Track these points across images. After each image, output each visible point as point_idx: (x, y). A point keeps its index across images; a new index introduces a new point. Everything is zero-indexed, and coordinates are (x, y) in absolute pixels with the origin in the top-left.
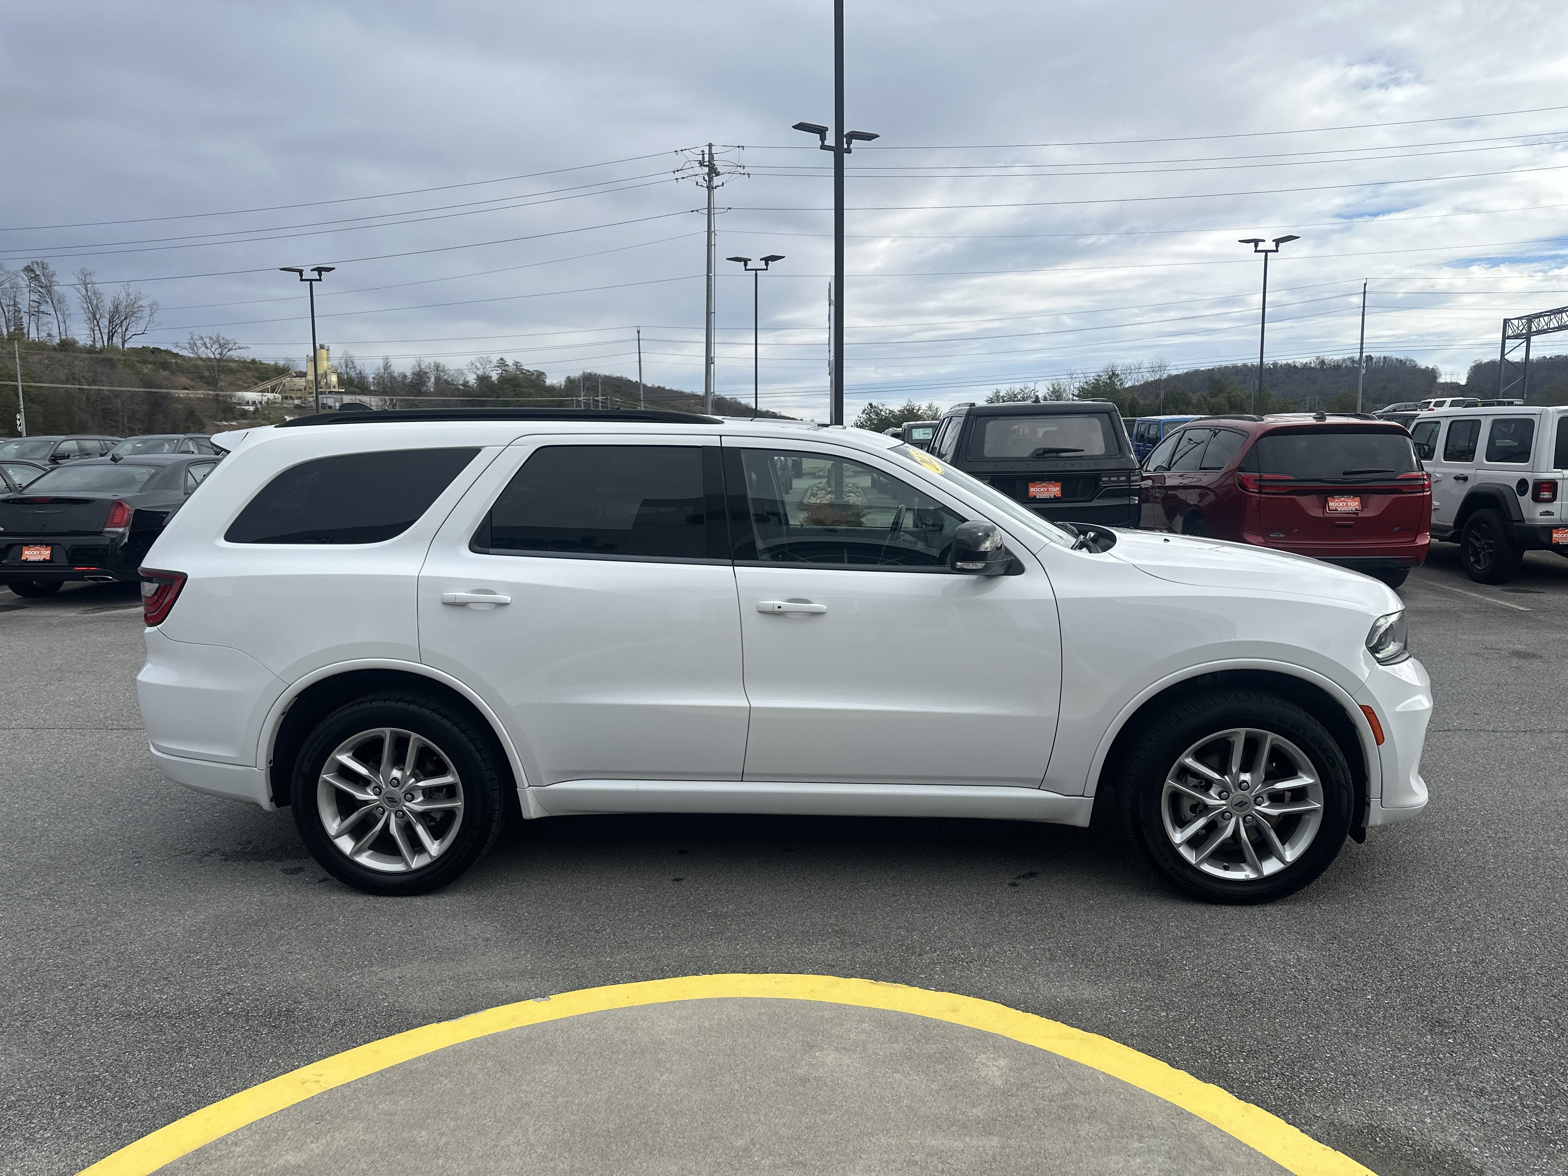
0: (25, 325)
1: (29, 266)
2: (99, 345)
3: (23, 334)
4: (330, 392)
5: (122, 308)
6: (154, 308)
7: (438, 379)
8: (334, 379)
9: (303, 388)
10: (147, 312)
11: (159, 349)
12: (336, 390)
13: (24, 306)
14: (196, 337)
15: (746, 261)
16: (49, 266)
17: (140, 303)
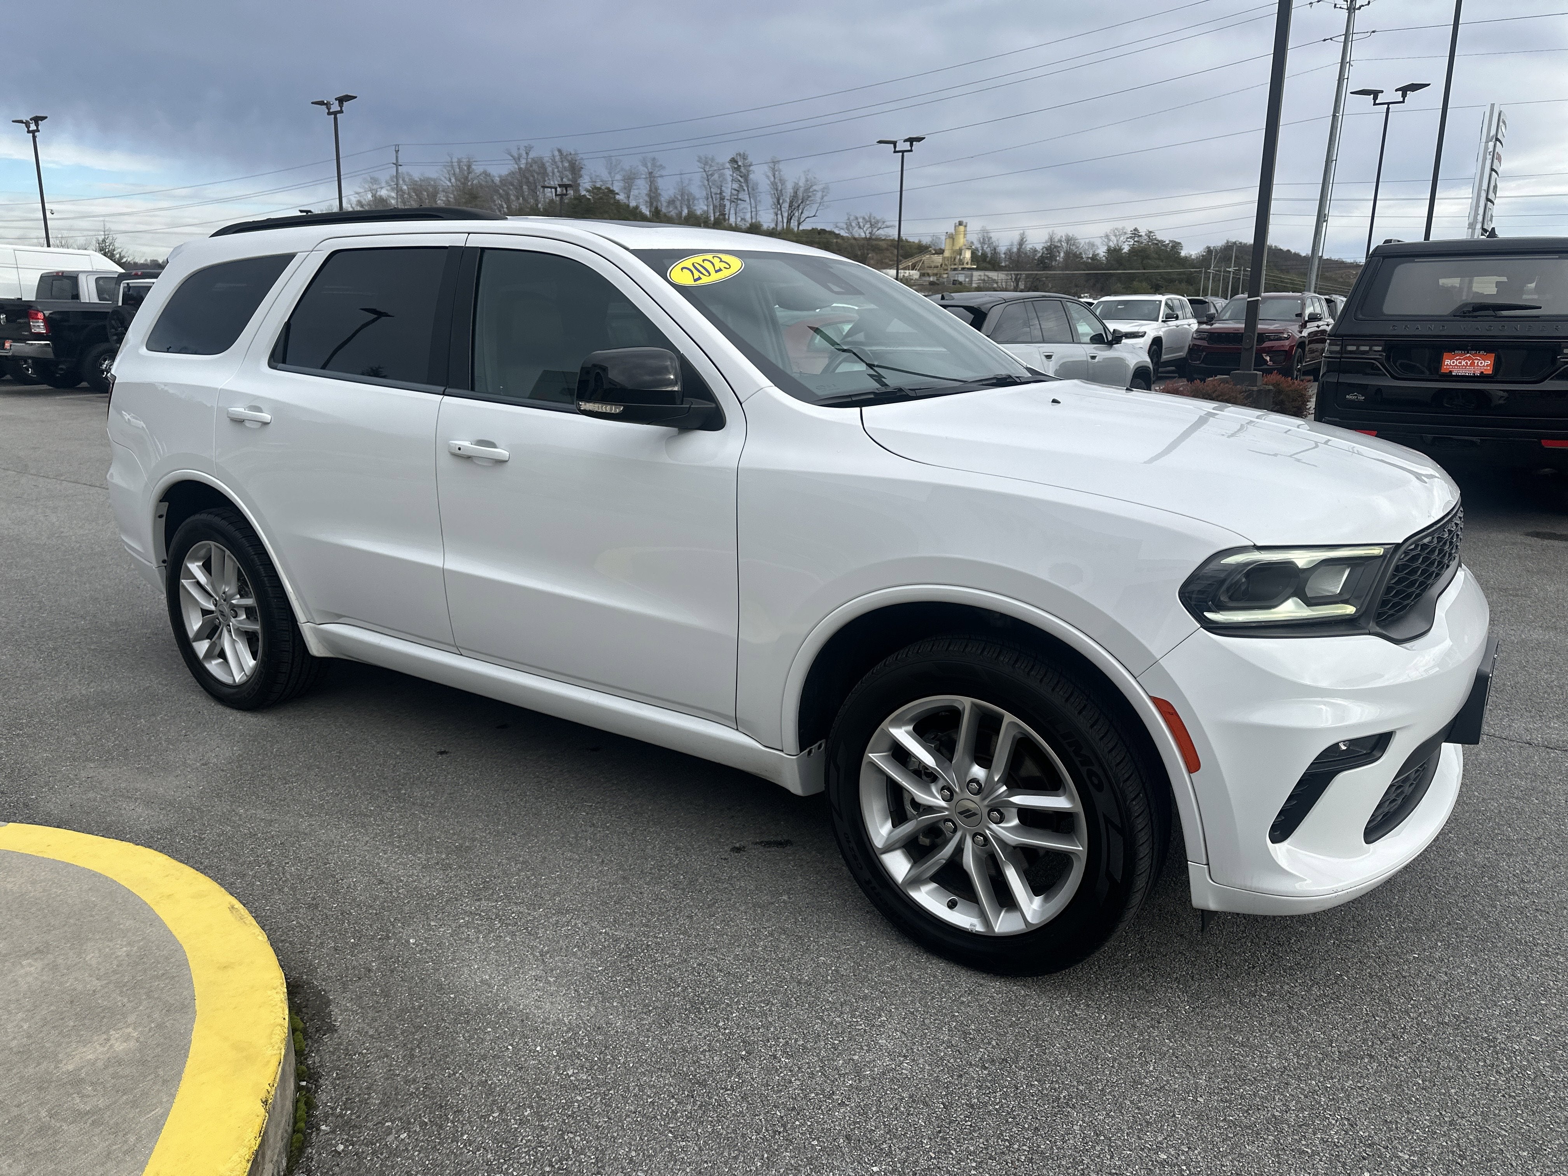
0: (727, 212)
1: (733, 158)
2: (779, 228)
3: (724, 219)
4: (963, 269)
5: (800, 194)
6: (825, 190)
7: (1067, 253)
8: (968, 255)
9: (939, 265)
10: (819, 195)
11: (824, 230)
12: (969, 266)
13: (727, 193)
14: (852, 218)
15: (1375, 94)
16: (749, 158)
17: (815, 187)
